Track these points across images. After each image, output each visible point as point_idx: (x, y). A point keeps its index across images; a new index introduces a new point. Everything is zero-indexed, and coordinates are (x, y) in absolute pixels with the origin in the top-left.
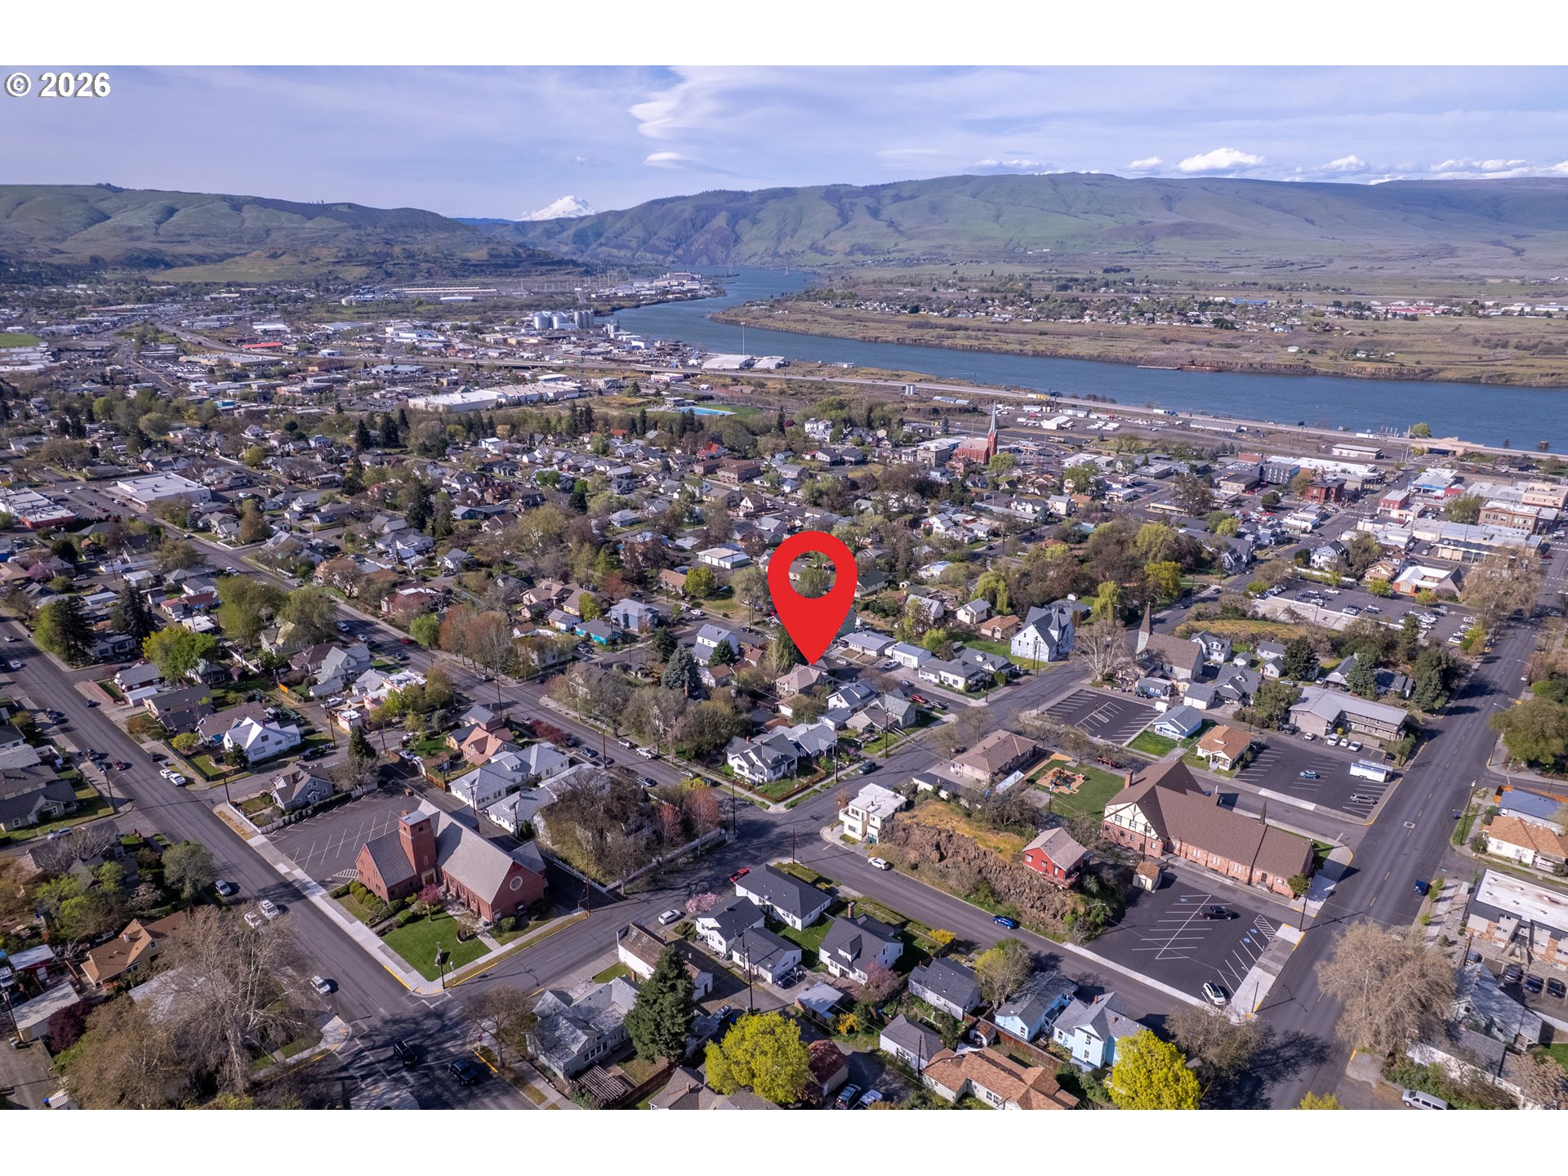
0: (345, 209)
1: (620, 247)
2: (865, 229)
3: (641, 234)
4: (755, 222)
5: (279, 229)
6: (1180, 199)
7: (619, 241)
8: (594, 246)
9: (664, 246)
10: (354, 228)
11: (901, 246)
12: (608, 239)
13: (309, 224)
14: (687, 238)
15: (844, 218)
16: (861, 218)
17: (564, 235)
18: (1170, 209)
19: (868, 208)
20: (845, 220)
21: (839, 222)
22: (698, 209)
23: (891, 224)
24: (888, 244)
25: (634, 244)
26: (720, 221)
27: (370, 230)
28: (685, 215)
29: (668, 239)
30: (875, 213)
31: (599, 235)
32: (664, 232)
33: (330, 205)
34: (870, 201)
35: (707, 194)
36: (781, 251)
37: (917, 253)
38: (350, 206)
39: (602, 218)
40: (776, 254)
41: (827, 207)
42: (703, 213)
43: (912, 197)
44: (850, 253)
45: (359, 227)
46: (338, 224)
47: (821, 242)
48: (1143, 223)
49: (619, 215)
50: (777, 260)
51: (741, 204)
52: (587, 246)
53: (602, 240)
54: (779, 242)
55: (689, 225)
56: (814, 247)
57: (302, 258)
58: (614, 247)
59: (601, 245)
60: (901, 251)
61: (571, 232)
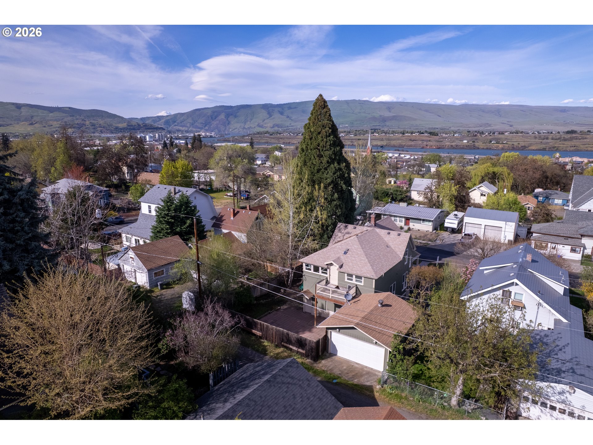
0: (67, 109)
1: (183, 126)
2: (278, 119)
3: (191, 121)
4: (236, 117)
5: (37, 116)
6: (393, 108)
7: (183, 124)
8: (173, 126)
9: (200, 126)
10: (71, 116)
11: (292, 124)
12: (178, 123)
13: (51, 114)
14: (209, 123)
15: (270, 115)
16: (276, 115)
17: (161, 122)
18: (390, 112)
19: (279, 111)
20: (271, 116)
21: (268, 116)
22: (214, 112)
23: (288, 117)
24: (287, 124)
25: (188, 125)
26: (222, 116)
27: (78, 117)
28: (208, 114)
29: (202, 123)
30: (282, 113)
31: (175, 122)
32: (200, 121)
33: (61, 108)
34: (280, 109)
35: (217, 107)
36: (246, 127)
37: (299, 127)
38: (70, 108)
39: (176, 115)
40: (244, 128)
41: (263, 111)
42: (216, 113)
43: (295, 108)
44: (273, 127)
45: (73, 116)
46: (64, 115)
47: (262, 124)
48: (381, 116)
49: (182, 114)
50: (245, 130)
51: (230, 110)
52: (170, 126)
53: (176, 124)
54: (245, 123)
55: (210, 118)
56: (259, 126)
57: (44, 125)
58: (180, 126)
59: (175, 125)
60: (292, 126)
61: (163, 121)
